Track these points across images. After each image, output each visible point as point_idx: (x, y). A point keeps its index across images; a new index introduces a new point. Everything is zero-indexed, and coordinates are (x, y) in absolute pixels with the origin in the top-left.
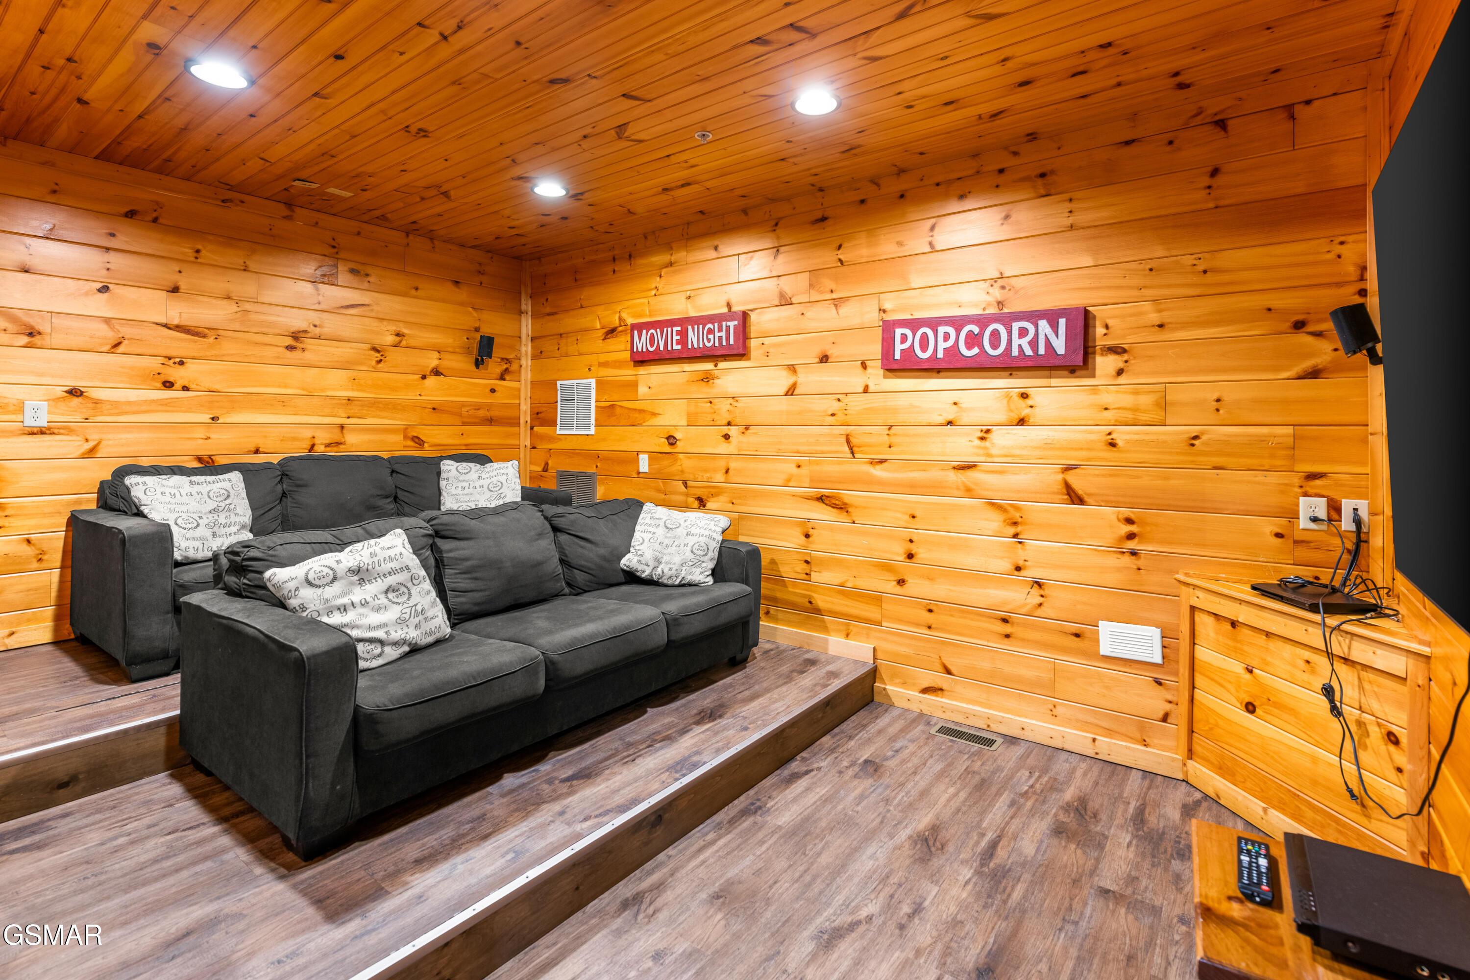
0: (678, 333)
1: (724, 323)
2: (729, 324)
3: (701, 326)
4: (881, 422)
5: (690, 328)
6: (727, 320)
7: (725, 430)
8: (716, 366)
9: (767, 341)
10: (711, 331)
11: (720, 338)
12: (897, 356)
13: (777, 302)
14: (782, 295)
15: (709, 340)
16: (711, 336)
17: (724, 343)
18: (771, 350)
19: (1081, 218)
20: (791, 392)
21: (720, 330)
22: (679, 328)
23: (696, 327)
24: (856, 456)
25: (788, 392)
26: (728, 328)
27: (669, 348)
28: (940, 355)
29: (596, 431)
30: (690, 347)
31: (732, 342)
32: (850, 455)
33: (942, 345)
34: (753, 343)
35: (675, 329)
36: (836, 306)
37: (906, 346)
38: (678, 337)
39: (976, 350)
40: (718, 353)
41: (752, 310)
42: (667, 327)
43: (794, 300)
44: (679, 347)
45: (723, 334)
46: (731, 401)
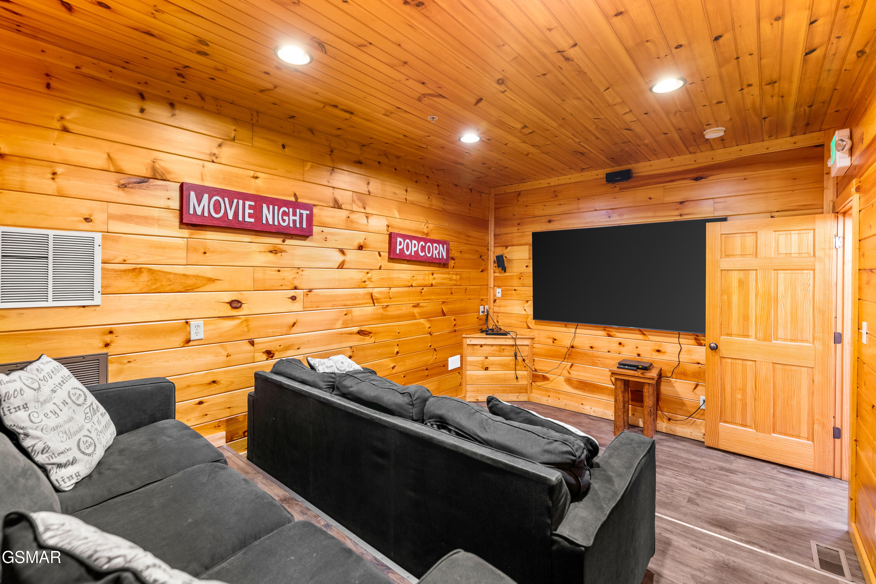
0: (250, 207)
1: (298, 210)
2: (302, 211)
3: (276, 208)
4: (387, 286)
5: (265, 206)
6: (300, 209)
7: (292, 293)
8: (284, 241)
9: (326, 230)
10: (285, 214)
11: (294, 221)
12: (398, 252)
13: (332, 205)
14: (336, 201)
15: (284, 221)
16: (286, 218)
17: (298, 226)
18: (328, 237)
19: (448, 208)
20: (341, 266)
21: (294, 214)
22: (253, 203)
23: (271, 207)
24: (376, 305)
25: (339, 266)
26: (301, 215)
27: (240, 219)
28: (413, 254)
29: (103, 300)
30: (264, 222)
31: (304, 226)
32: (373, 305)
33: (414, 249)
34: (315, 229)
35: (247, 203)
36: (367, 217)
37: (401, 247)
38: (252, 211)
39: (423, 254)
40: (292, 232)
41: (314, 205)
42: (238, 199)
43: (343, 206)
44: (252, 220)
45: (297, 218)
46: (296, 270)
